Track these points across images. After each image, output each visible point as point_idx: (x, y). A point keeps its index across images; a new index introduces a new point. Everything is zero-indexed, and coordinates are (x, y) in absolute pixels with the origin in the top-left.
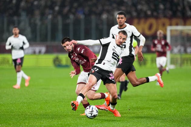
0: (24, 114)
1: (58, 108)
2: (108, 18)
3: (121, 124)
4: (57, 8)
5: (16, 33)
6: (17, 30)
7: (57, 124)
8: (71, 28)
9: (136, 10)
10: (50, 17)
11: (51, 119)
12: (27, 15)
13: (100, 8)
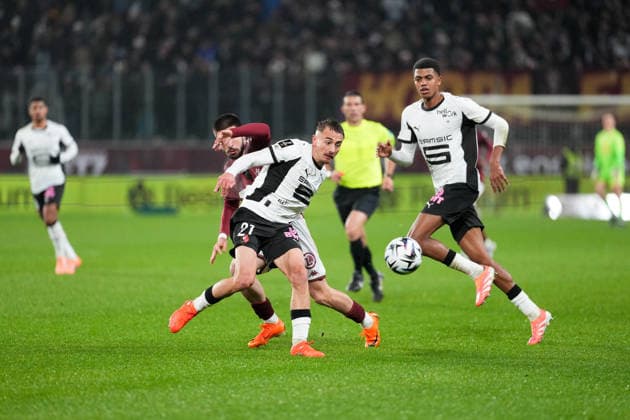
0: (44, 349)
1: (144, 333)
2: (286, 72)
3: (323, 377)
4: (139, 42)
5: (38, 115)
6: (41, 107)
7: (139, 378)
8: (181, 98)
9: (369, 50)
10: (119, 67)
11: (121, 364)
12: (53, 62)
13: (265, 42)
